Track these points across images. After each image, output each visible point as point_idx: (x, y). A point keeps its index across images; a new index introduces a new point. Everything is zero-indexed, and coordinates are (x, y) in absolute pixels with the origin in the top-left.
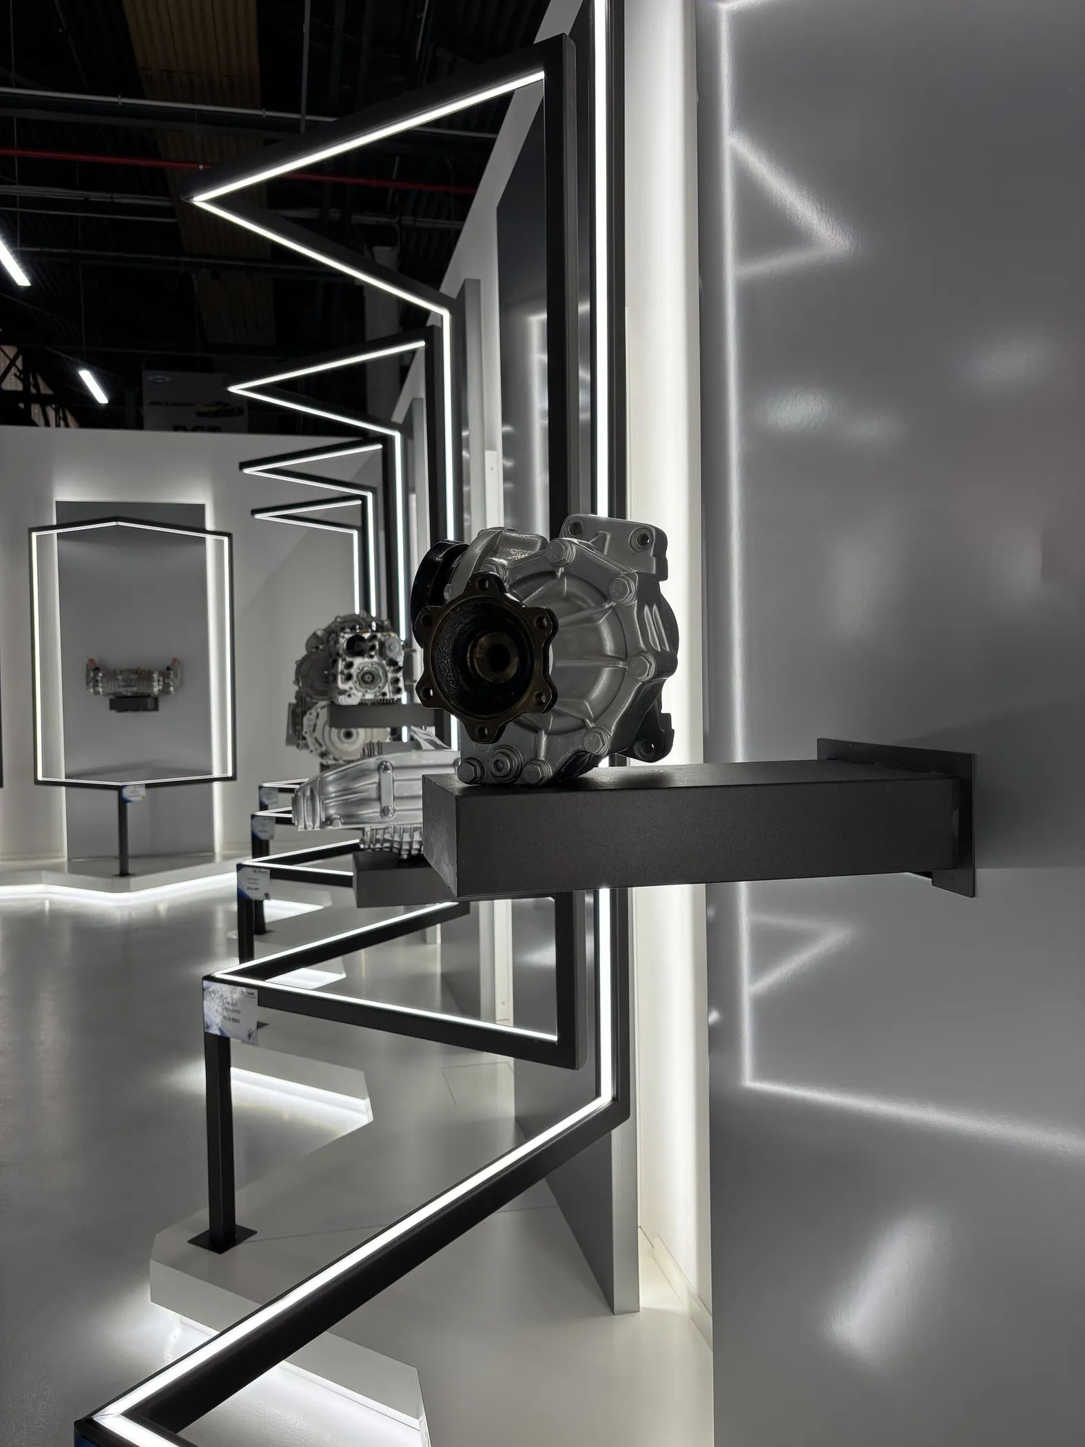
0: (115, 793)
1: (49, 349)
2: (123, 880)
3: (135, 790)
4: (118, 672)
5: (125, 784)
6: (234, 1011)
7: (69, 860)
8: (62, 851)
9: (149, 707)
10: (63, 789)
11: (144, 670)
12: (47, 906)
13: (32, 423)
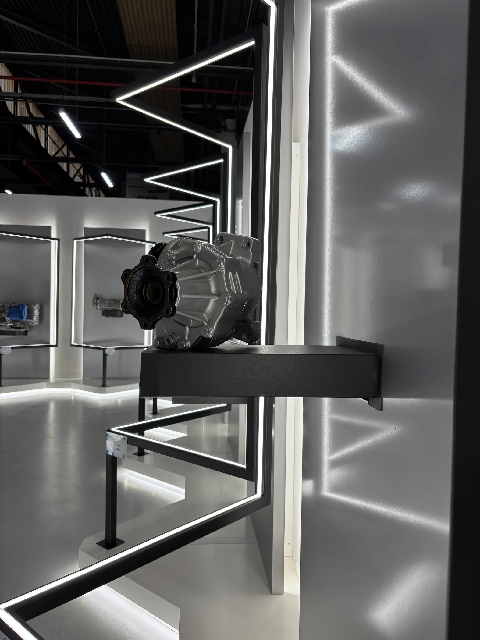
0: (102, 351)
1: (94, 165)
2: (103, 388)
3: (110, 350)
4: (106, 300)
5: (106, 347)
6: (118, 445)
7: (83, 378)
8: (81, 375)
9: (119, 315)
10: (82, 349)
11: (117, 300)
12: (73, 398)
13: (86, 195)
